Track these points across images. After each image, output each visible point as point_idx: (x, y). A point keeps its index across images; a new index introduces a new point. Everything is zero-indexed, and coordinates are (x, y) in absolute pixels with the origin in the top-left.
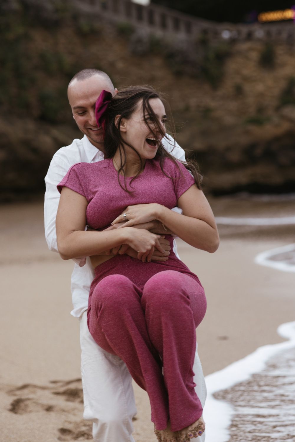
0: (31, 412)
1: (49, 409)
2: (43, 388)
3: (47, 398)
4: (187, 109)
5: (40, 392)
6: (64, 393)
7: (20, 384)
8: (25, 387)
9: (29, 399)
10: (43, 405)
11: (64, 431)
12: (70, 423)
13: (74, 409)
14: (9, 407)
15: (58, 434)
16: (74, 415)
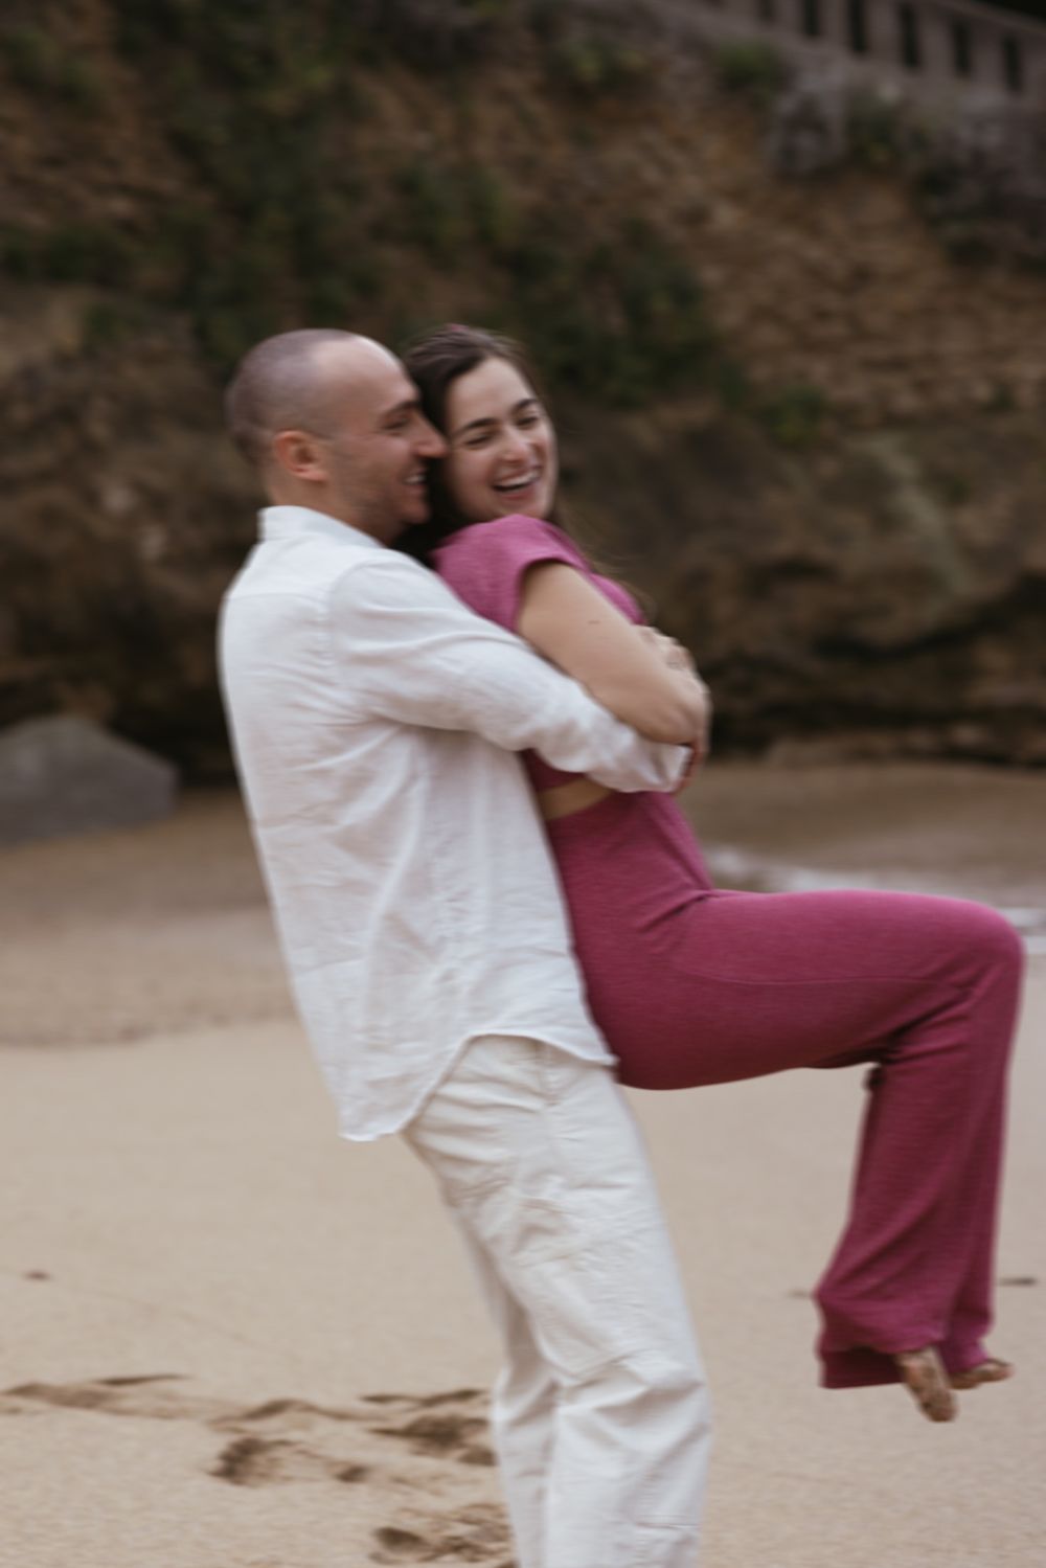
0: (287, 1479)
1: (353, 1474)
2: (341, 1416)
3: (350, 1443)
4: (1003, 402)
5: (324, 1427)
6: (409, 1433)
7: (259, 1399)
8: (273, 1409)
9: (284, 1443)
10: (330, 1463)
11: (394, 1538)
12: (419, 1514)
13: (435, 1478)
14: (217, 1464)
15: (376, 1546)
16: (437, 1493)
